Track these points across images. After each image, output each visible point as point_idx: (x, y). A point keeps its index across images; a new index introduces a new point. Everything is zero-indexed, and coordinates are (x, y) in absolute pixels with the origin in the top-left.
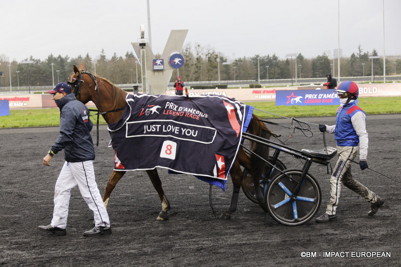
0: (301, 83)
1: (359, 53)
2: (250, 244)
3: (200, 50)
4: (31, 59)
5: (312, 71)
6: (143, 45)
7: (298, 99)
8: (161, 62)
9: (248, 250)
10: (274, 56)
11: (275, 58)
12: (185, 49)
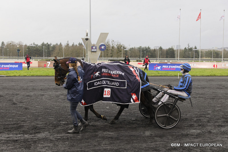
0: (160, 60)
1: (188, 47)
3: (114, 43)
4: (34, 44)
5: (166, 55)
6: (87, 39)
7: (159, 68)
8: (95, 48)
9: (134, 138)
10: (148, 47)
11: (149, 48)
12: (107, 42)
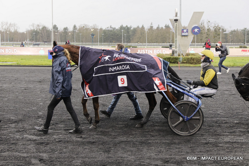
2: (238, 142)
3: (210, 24)
4: (111, 27)
6: (176, 20)
8: (186, 31)
9: (237, 146)
12: (200, 23)
